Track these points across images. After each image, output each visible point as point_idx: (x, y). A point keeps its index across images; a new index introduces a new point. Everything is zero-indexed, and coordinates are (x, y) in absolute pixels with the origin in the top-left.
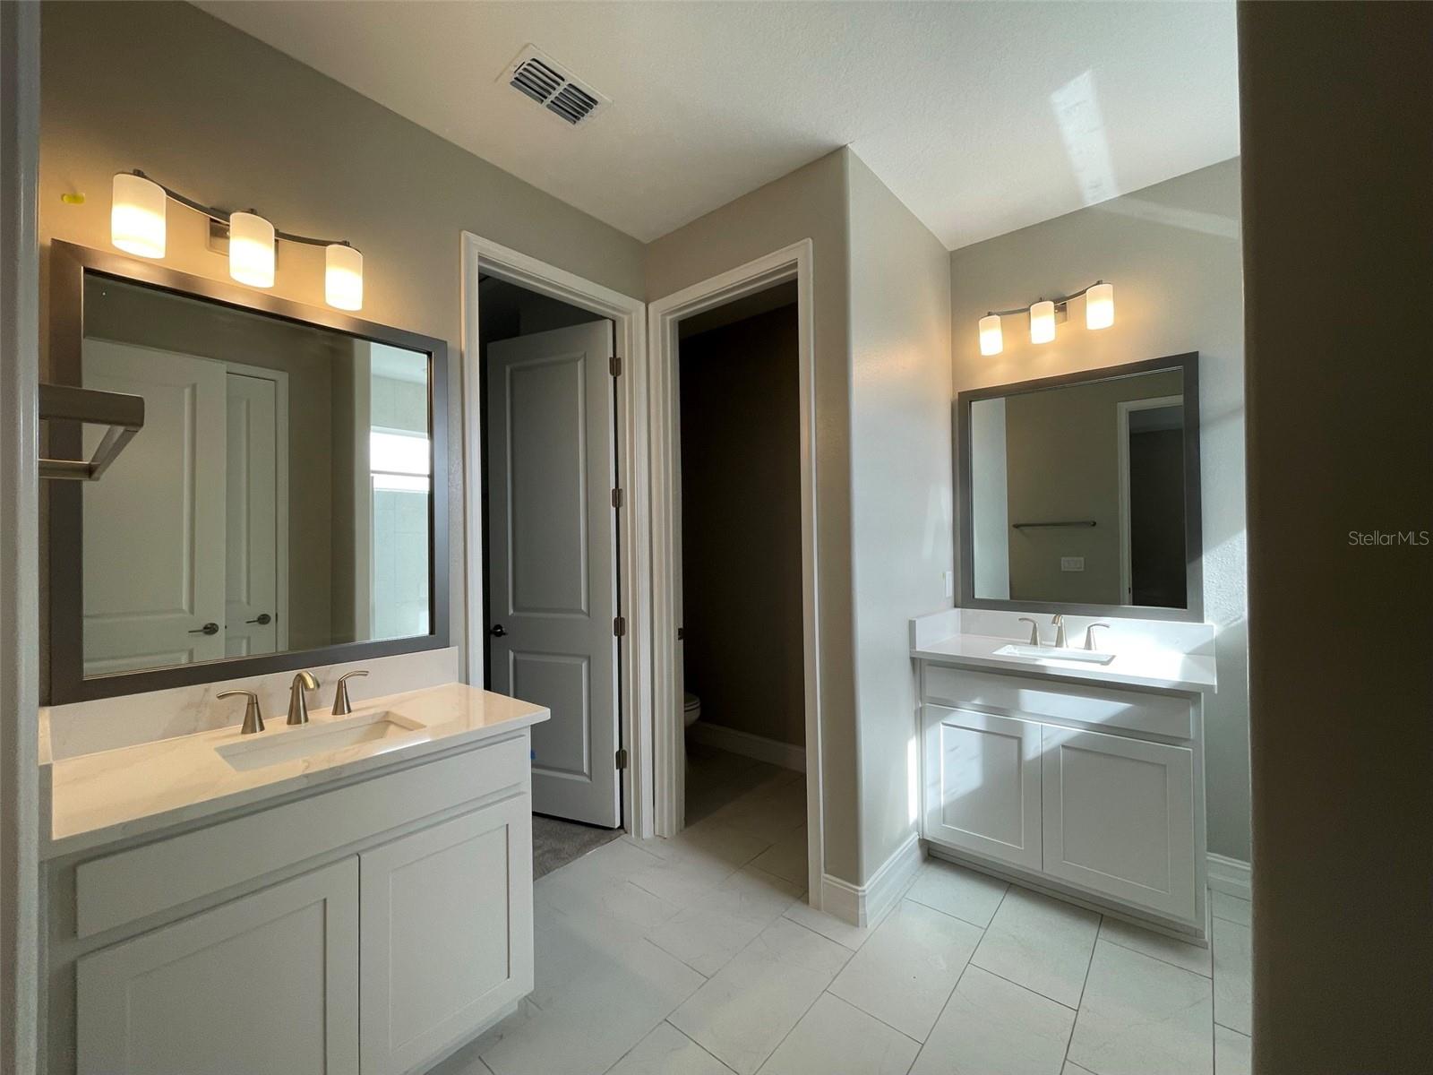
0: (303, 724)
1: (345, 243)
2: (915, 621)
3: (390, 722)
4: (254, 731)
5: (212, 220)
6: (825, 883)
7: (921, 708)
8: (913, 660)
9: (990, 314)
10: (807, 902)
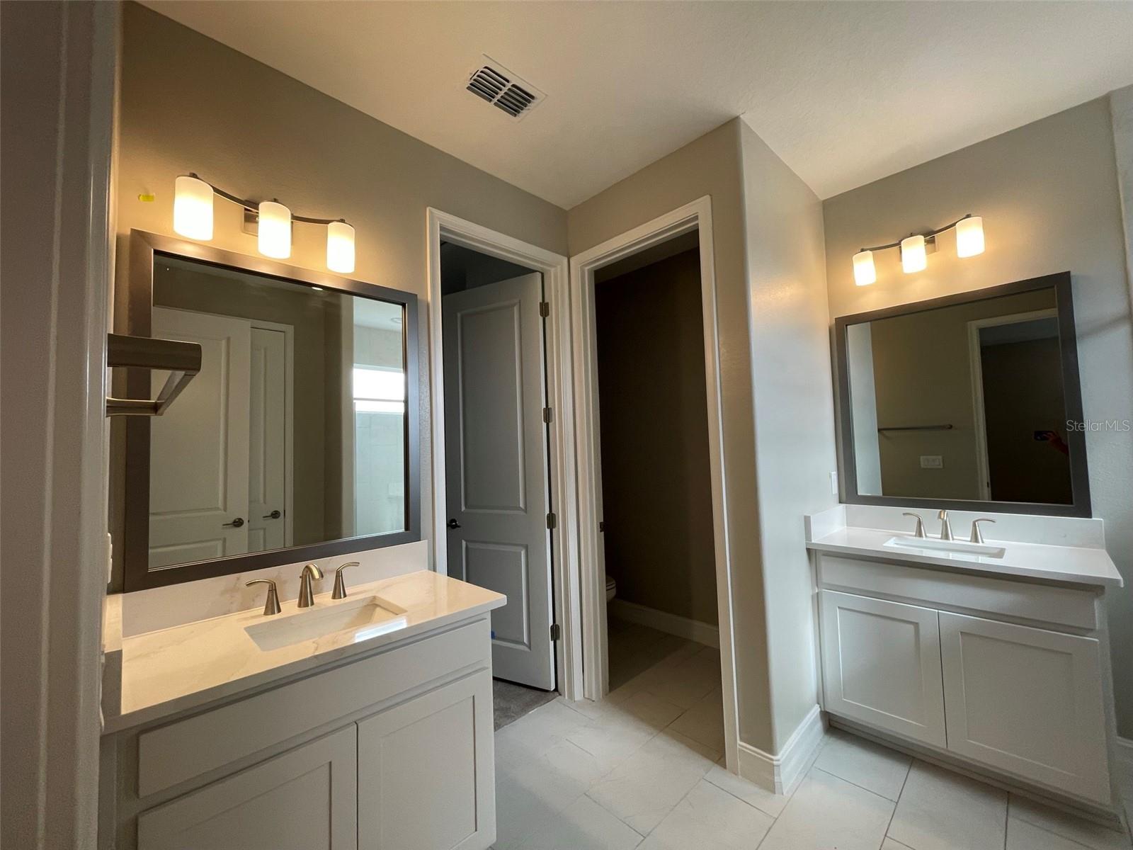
0: (310, 607)
1: (342, 221)
2: (809, 517)
3: (377, 605)
4: (273, 613)
5: (246, 209)
6: (740, 750)
7: (818, 593)
8: (809, 550)
9: (862, 250)
10: (725, 767)
